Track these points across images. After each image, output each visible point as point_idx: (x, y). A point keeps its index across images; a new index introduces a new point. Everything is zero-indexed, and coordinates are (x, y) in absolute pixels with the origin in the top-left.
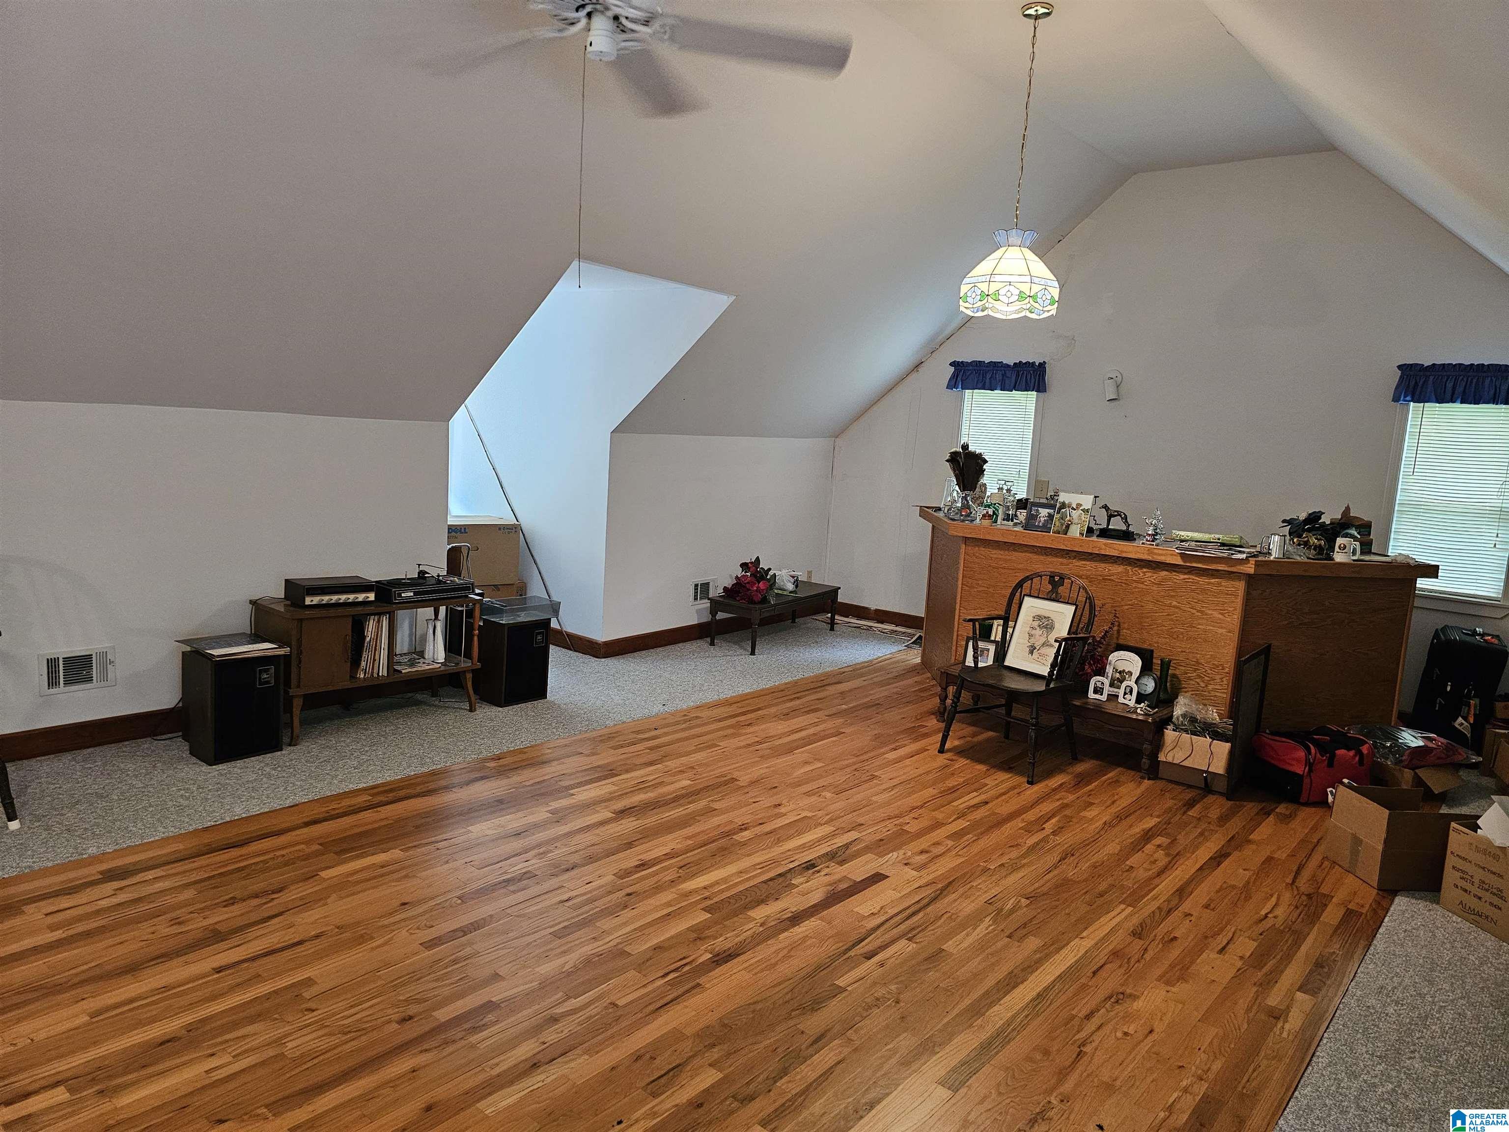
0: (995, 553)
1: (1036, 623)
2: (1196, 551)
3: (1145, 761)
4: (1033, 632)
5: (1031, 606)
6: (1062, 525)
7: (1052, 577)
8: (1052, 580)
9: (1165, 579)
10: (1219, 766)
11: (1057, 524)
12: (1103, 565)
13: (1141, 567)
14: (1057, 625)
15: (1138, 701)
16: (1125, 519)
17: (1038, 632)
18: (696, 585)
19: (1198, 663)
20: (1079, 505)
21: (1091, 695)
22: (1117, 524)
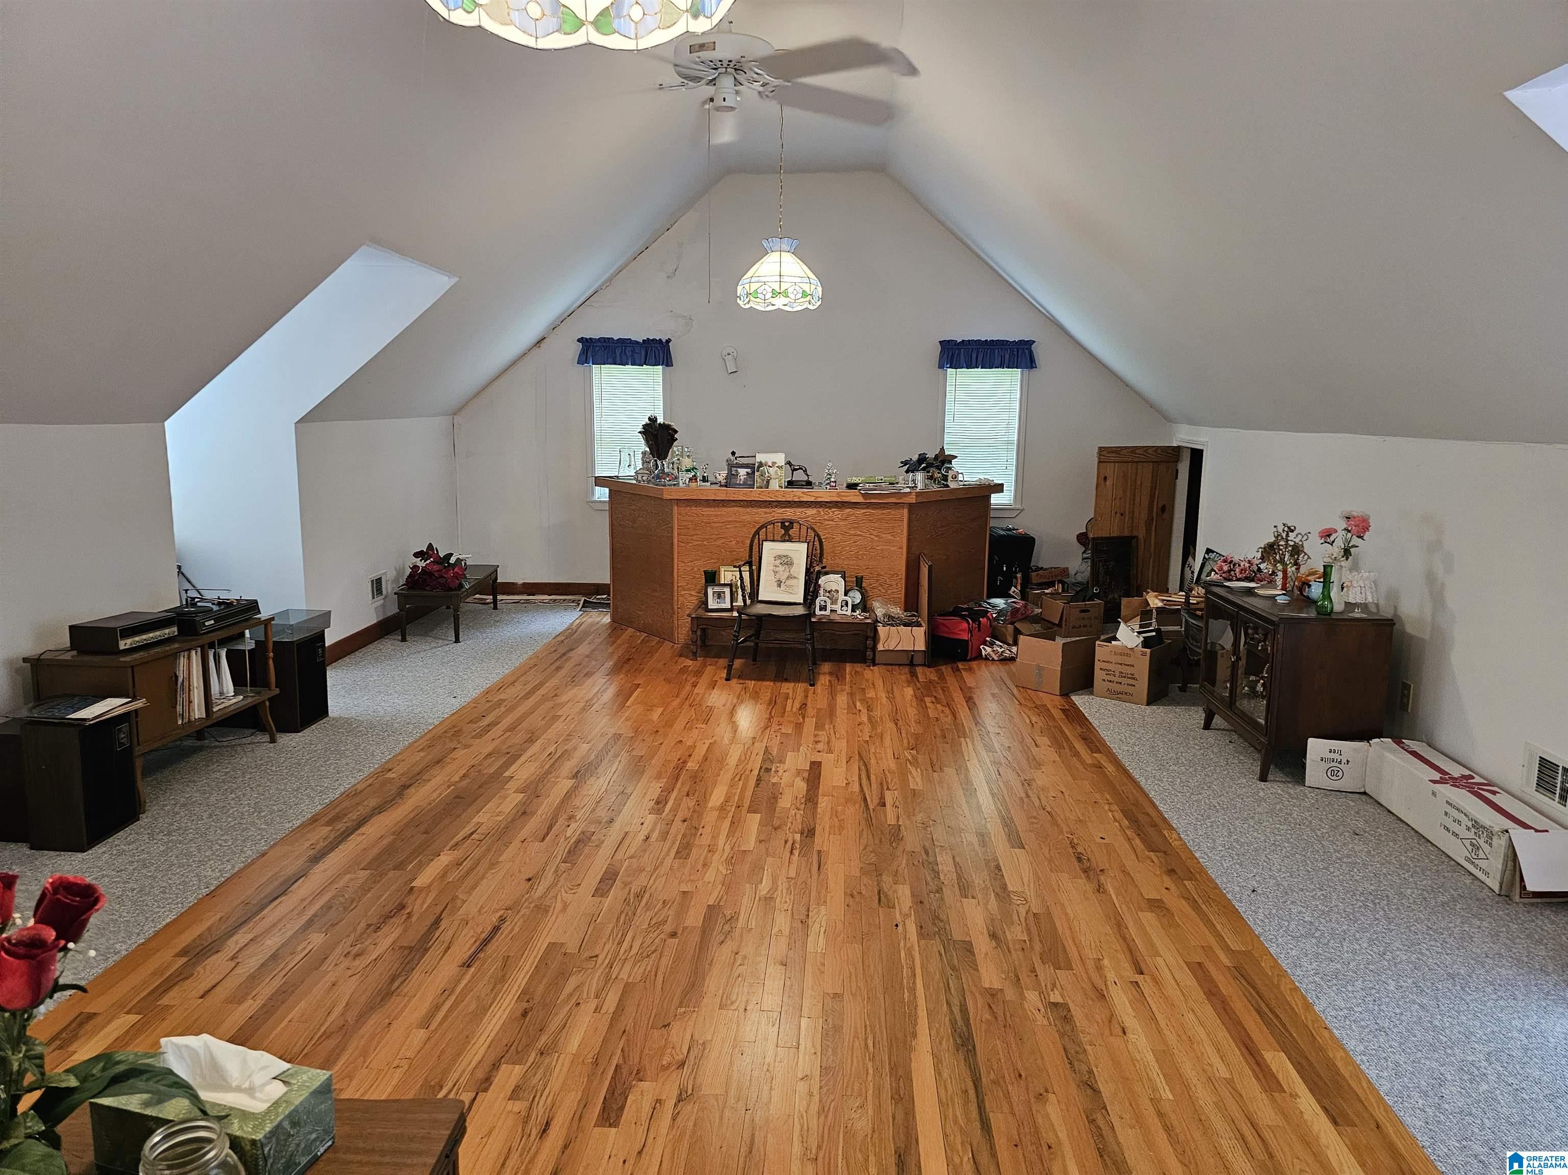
0: (707, 511)
1: (778, 562)
2: (875, 490)
3: (869, 653)
4: (777, 569)
5: (770, 550)
6: (763, 480)
7: (783, 523)
8: (783, 526)
9: (849, 516)
10: (921, 646)
11: (759, 480)
12: (800, 510)
13: (830, 508)
14: (795, 561)
15: (853, 610)
16: (805, 471)
17: (781, 568)
18: (372, 581)
19: (879, 575)
20: (774, 463)
21: (818, 612)
22: (799, 476)
